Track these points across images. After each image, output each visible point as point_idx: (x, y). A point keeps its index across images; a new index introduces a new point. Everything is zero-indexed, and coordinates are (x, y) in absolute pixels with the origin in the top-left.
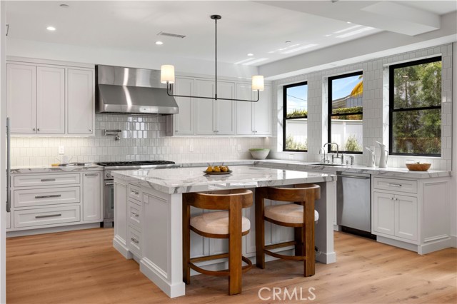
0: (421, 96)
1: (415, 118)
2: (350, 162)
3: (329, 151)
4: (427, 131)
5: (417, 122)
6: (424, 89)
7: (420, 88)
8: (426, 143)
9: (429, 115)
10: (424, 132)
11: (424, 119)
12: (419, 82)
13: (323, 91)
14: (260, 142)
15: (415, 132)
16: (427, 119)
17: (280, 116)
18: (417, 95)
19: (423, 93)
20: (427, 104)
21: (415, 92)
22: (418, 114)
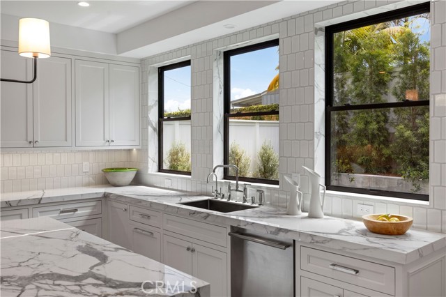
0: (351, 91)
1: (343, 118)
2: (257, 200)
3: (226, 176)
4: (359, 135)
5: (346, 123)
6: (354, 82)
7: (349, 82)
8: (358, 150)
9: (361, 115)
10: (355, 137)
11: (355, 120)
12: (348, 74)
13: (215, 74)
14: (123, 156)
15: (344, 136)
16: (359, 120)
17: (153, 116)
18: (345, 90)
19: (353, 87)
20: (358, 102)
21: (343, 86)
22: (347, 114)
